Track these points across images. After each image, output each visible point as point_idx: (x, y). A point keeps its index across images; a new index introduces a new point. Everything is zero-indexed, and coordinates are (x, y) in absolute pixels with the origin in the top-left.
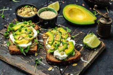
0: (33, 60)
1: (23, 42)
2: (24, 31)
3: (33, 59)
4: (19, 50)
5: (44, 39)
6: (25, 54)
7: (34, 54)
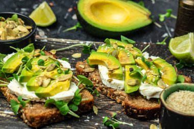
0: (97, 124)
1: (57, 88)
2: (37, 66)
3: (96, 122)
4: (54, 112)
5: (88, 73)
6: (76, 116)
7: (92, 110)
